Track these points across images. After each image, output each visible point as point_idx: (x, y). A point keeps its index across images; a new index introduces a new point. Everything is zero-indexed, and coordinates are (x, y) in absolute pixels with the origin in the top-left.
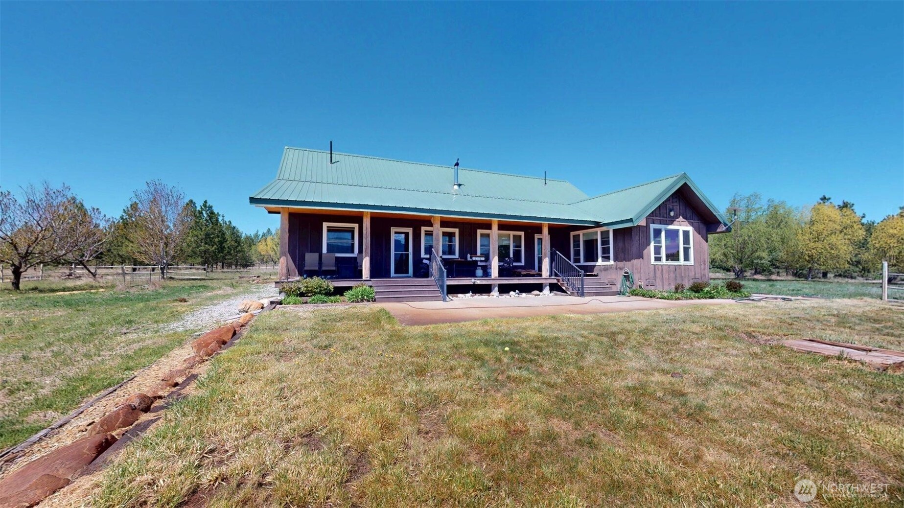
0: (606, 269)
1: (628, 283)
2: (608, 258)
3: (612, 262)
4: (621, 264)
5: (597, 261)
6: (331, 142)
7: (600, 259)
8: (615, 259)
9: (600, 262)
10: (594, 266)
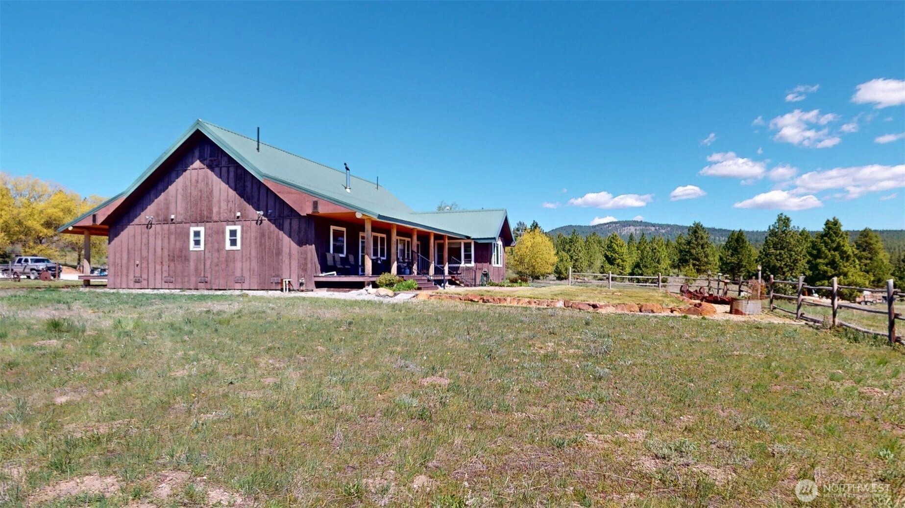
0: (468, 269)
1: (485, 279)
2: (470, 262)
3: (473, 264)
4: (479, 265)
5: (461, 263)
6: (258, 128)
7: (463, 262)
8: (476, 262)
9: (463, 265)
10: (459, 267)
